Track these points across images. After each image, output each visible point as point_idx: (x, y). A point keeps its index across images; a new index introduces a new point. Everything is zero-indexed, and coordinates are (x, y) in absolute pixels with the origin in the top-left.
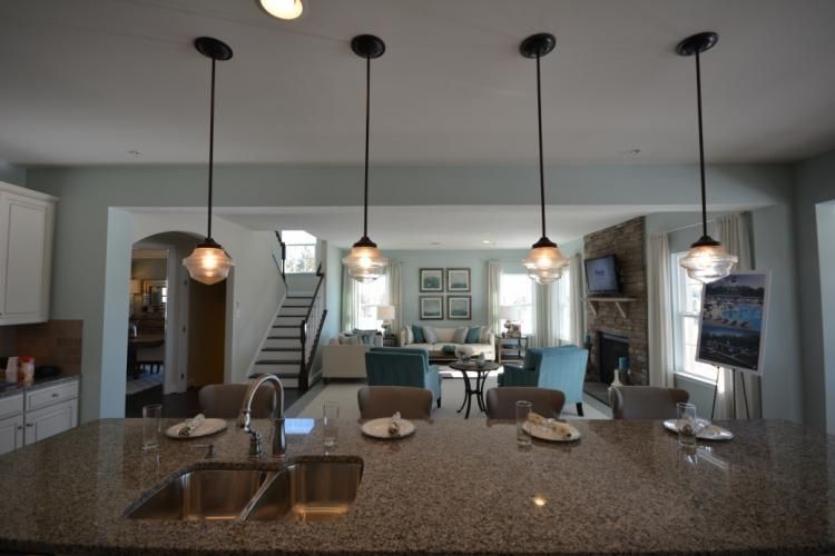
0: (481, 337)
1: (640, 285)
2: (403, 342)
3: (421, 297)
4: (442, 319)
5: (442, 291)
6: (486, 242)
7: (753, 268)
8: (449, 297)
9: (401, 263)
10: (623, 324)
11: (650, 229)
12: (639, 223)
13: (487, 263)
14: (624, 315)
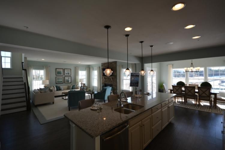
0: (76, 87)
1: (116, 74)
2: (54, 91)
3: (56, 77)
4: (63, 83)
5: (63, 75)
6: (80, 62)
7: (136, 72)
8: (65, 77)
9: (50, 66)
10: (111, 82)
11: (118, 64)
12: (116, 62)
13: (76, 68)
14: (112, 80)
